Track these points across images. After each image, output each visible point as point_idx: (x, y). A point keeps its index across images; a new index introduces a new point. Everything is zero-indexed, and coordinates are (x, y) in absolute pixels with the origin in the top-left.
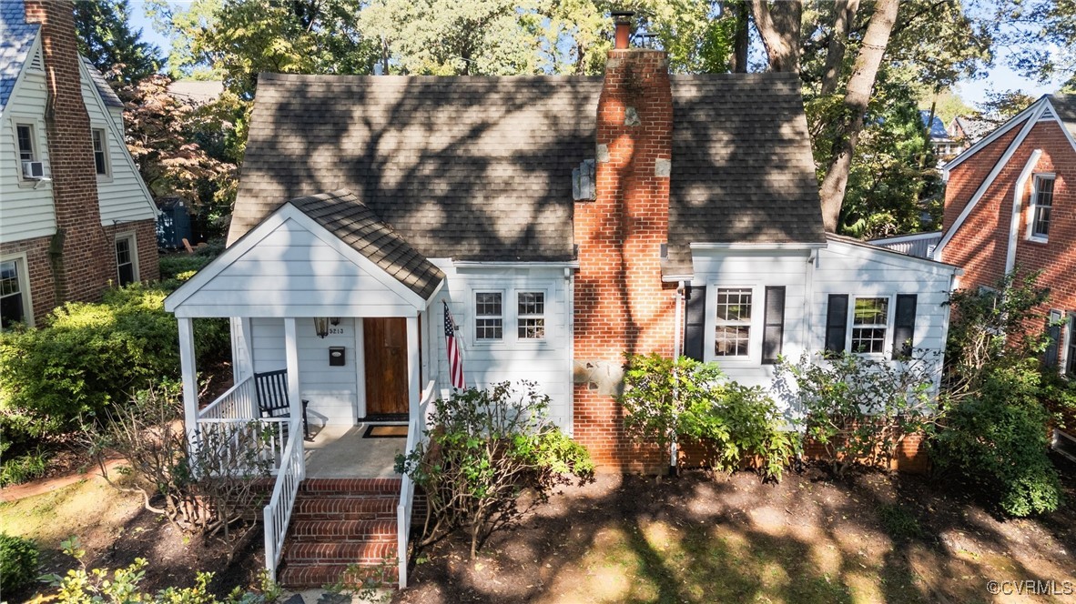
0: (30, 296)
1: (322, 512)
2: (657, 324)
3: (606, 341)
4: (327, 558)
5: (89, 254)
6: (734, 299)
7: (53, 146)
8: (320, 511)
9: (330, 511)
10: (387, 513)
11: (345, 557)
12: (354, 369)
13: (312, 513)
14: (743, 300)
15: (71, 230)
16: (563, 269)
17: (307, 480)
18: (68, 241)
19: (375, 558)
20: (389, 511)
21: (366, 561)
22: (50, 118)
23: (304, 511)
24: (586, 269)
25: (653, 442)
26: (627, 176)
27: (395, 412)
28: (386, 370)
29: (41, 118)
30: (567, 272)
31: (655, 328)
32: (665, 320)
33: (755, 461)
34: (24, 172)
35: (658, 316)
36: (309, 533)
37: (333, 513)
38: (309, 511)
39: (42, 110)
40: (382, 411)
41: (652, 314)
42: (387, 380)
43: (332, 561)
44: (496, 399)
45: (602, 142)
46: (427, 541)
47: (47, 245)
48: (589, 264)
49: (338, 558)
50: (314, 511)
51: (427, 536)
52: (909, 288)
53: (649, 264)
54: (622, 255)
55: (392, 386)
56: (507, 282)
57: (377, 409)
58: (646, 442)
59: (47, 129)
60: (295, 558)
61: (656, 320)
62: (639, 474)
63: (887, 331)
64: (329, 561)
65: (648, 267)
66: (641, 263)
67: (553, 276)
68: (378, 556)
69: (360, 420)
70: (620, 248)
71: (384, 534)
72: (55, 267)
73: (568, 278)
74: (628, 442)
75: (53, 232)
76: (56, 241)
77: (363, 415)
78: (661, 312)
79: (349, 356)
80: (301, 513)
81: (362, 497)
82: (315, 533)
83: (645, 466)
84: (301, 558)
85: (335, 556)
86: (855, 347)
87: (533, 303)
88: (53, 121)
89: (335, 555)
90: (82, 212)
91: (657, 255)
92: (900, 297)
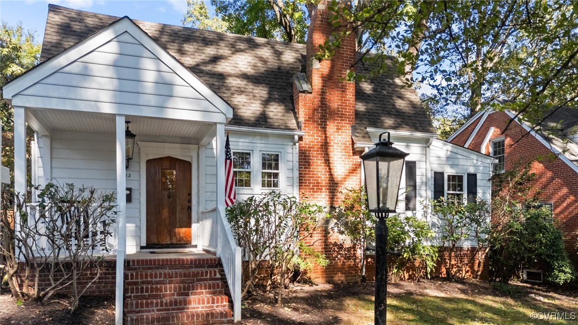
1: (149, 279)
2: (350, 179)
3: (320, 189)
4: (164, 307)
8: (146, 278)
9: (156, 278)
10: (204, 277)
11: (181, 305)
12: (138, 206)
13: (139, 280)
16: (293, 137)
19: (206, 305)
20: (206, 276)
21: (198, 308)
23: (132, 278)
24: (307, 139)
25: (350, 259)
26: (329, 80)
27: (169, 243)
28: (163, 209)
30: (296, 138)
31: (349, 181)
32: (355, 176)
33: (404, 275)
35: (351, 173)
36: (142, 292)
37: (158, 279)
38: (137, 278)
40: (159, 242)
41: (347, 171)
42: (163, 217)
43: (168, 310)
48: (308, 135)
49: (173, 307)
50: (142, 278)
52: (472, 170)
53: (344, 138)
54: (326, 134)
55: (167, 222)
56: (254, 145)
57: (155, 241)
58: (346, 259)
60: (134, 308)
61: (349, 175)
62: (342, 282)
63: (464, 195)
64: (166, 310)
65: (344, 140)
66: (340, 137)
67: (285, 143)
68: (208, 303)
69: (142, 248)
70: (324, 129)
71: (207, 290)
73: (295, 144)
74: (335, 260)
77: (144, 244)
78: (352, 170)
79: (135, 195)
80: (130, 280)
82: (147, 292)
83: (346, 277)
84: (140, 309)
85: (171, 305)
87: (271, 162)
91: (349, 133)
92: (469, 175)
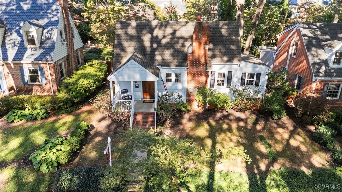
0: (64, 70)
3: (193, 83)
5: (73, 58)
6: (221, 74)
7: (66, 34)
12: (140, 89)
14: (223, 74)
15: (70, 53)
16: (185, 68)
17: (135, 112)
18: (70, 56)
22: (65, 28)
24: (190, 68)
26: (199, 49)
29: (63, 28)
30: (186, 69)
34: (62, 42)
37: (141, 118)
39: (63, 26)
44: (171, 96)
45: (194, 41)
46: (159, 124)
47: (66, 58)
51: (159, 123)
52: (260, 71)
56: (173, 71)
59: (64, 30)
62: (200, 110)
63: (254, 80)
69: (142, 99)
71: (151, 122)
72: (68, 63)
73: (186, 70)
75: (67, 54)
76: (68, 56)
79: (139, 86)
81: (146, 115)
83: (201, 108)
86: (247, 83)
88: (66, 28)
89: (142, 126)
90: (72, 49)
92: (258, 73)
